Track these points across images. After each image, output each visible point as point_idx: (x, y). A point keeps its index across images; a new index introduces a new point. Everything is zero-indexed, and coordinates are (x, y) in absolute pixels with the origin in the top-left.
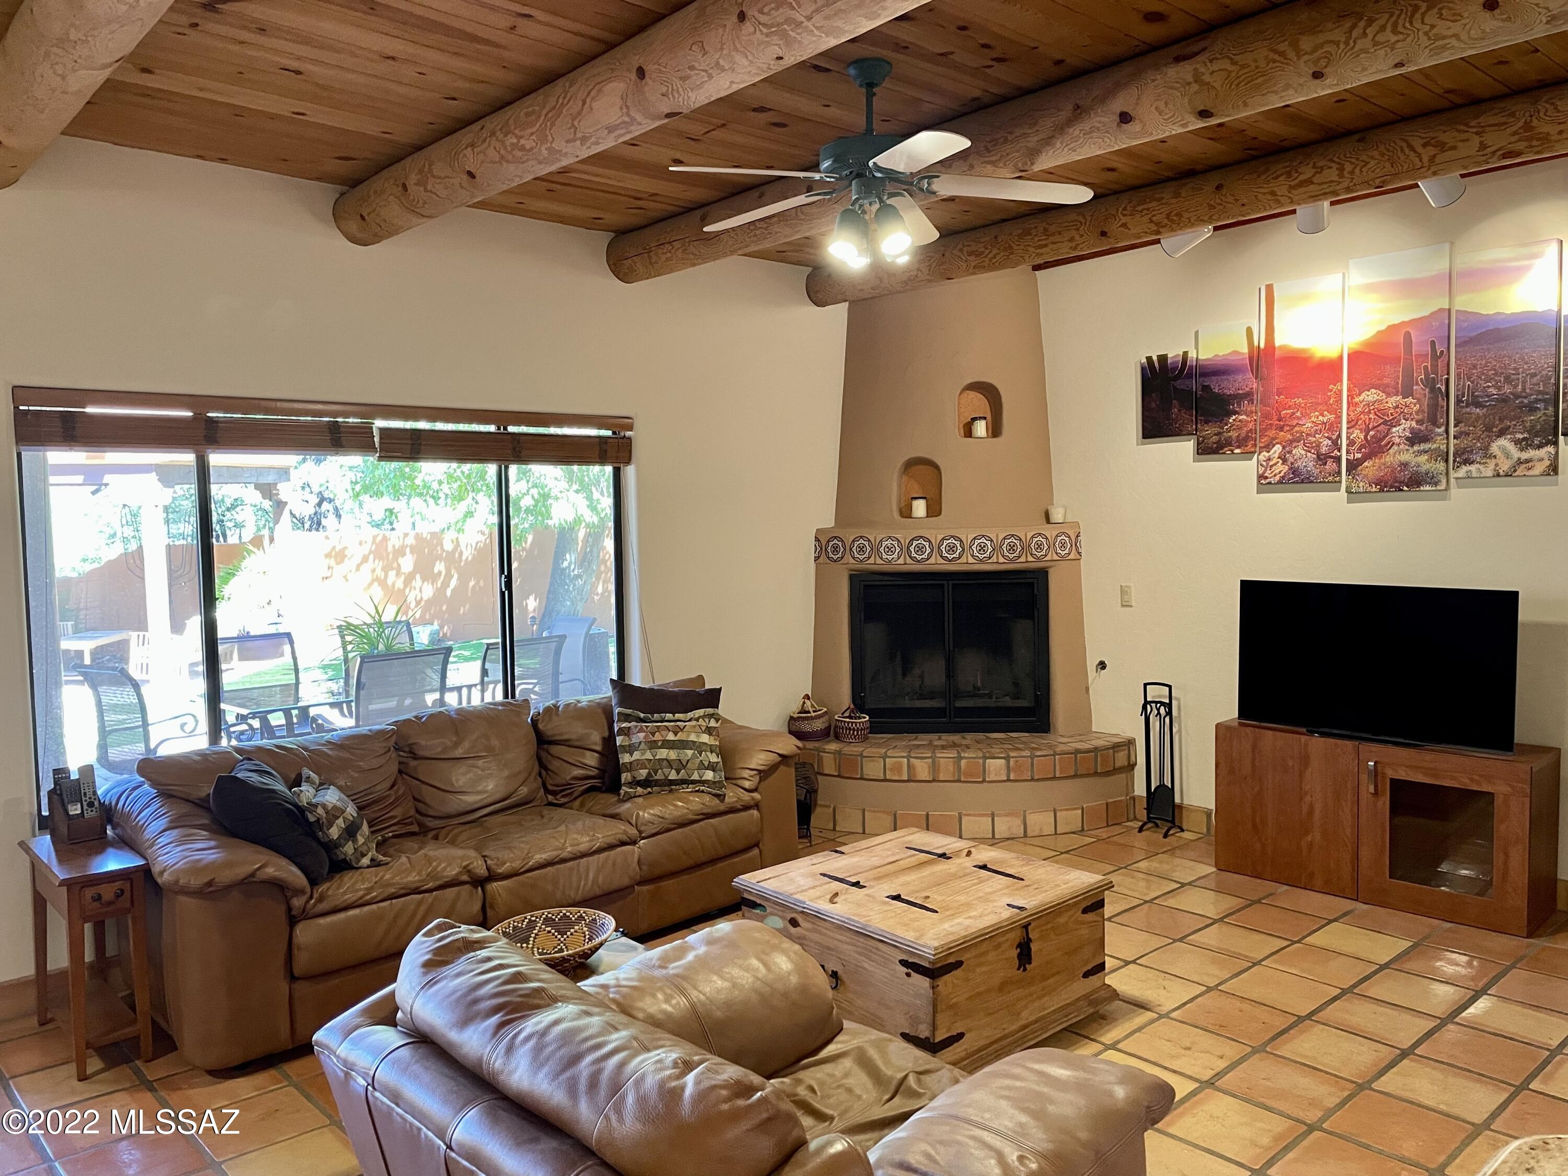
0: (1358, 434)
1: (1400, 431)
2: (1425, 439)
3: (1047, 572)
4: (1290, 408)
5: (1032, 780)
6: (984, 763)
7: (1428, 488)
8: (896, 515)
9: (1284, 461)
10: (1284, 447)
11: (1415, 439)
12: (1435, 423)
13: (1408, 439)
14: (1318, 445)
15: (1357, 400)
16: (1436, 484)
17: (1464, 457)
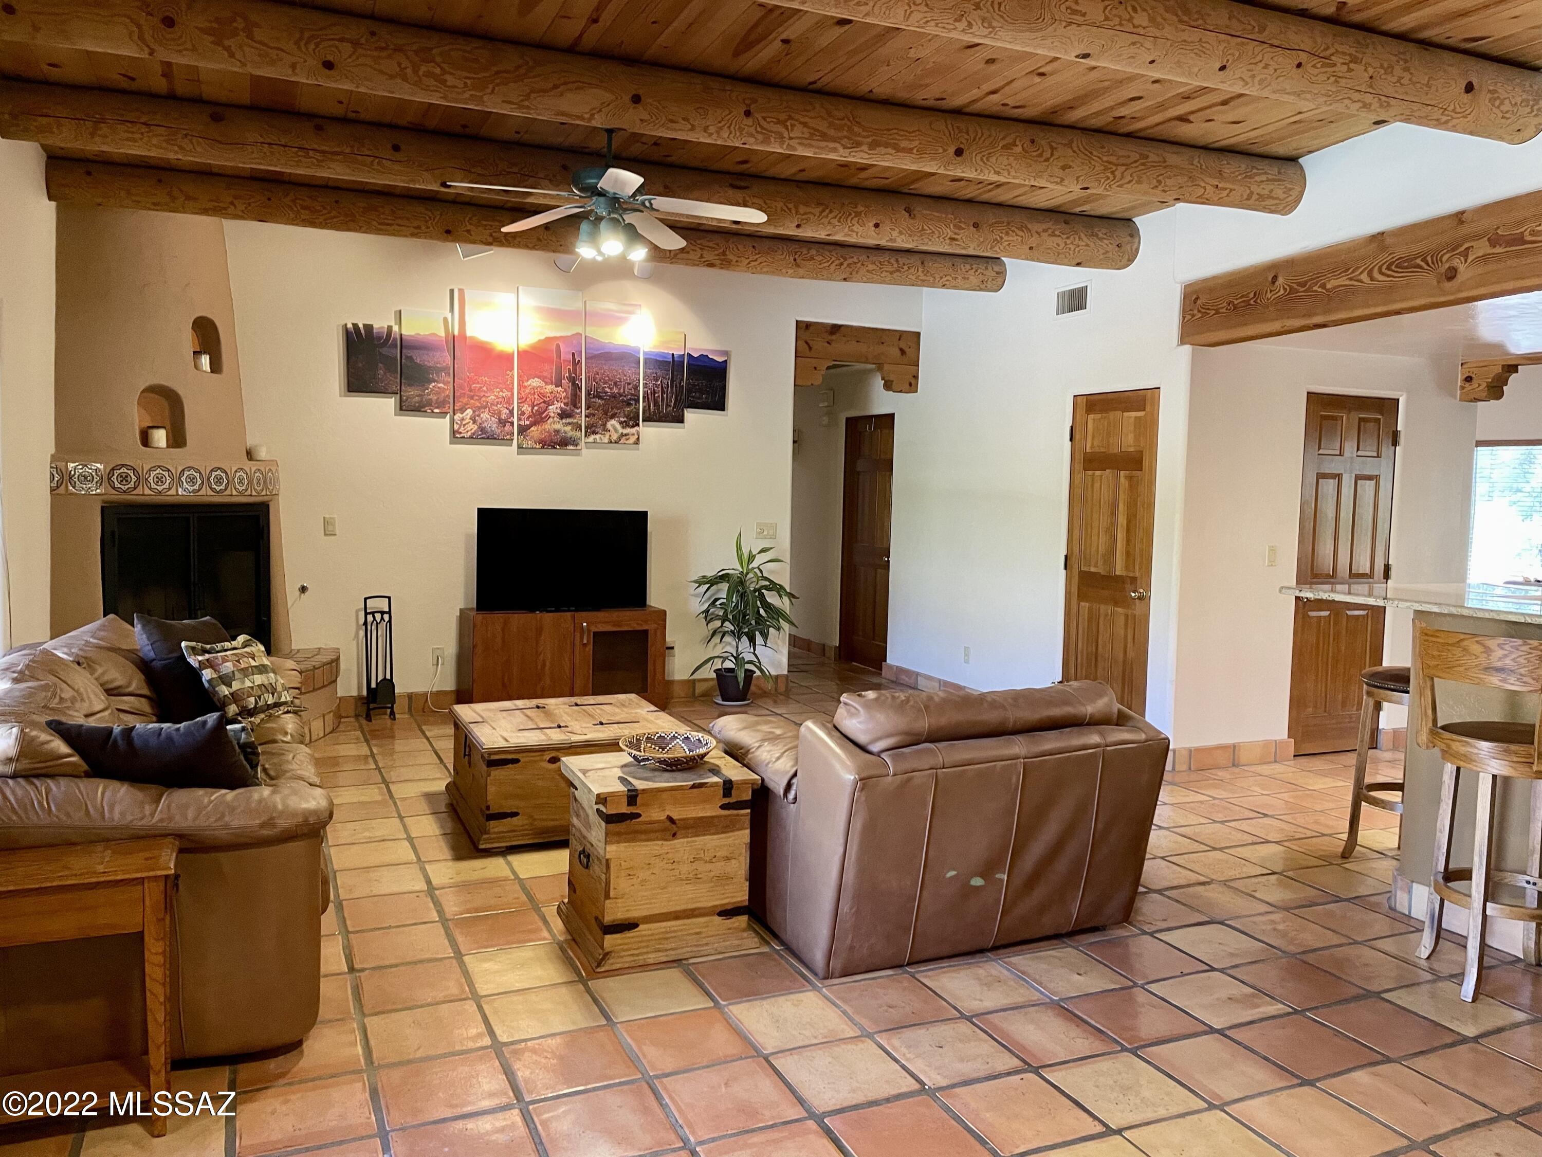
0: (526, 408)
1: (554, 409)
2: (569, 416)
3: (268, 506)
4: (478, 383)
7: (571, 447)
8: (139, 443)
9: (474, 422)
10: (474, 412)
11: (563, 415)
12: (575, 406)
13: (559, 414)
14: (500, 412)
15: (526, 384)
16: (576, 445)
17: (591, 430)
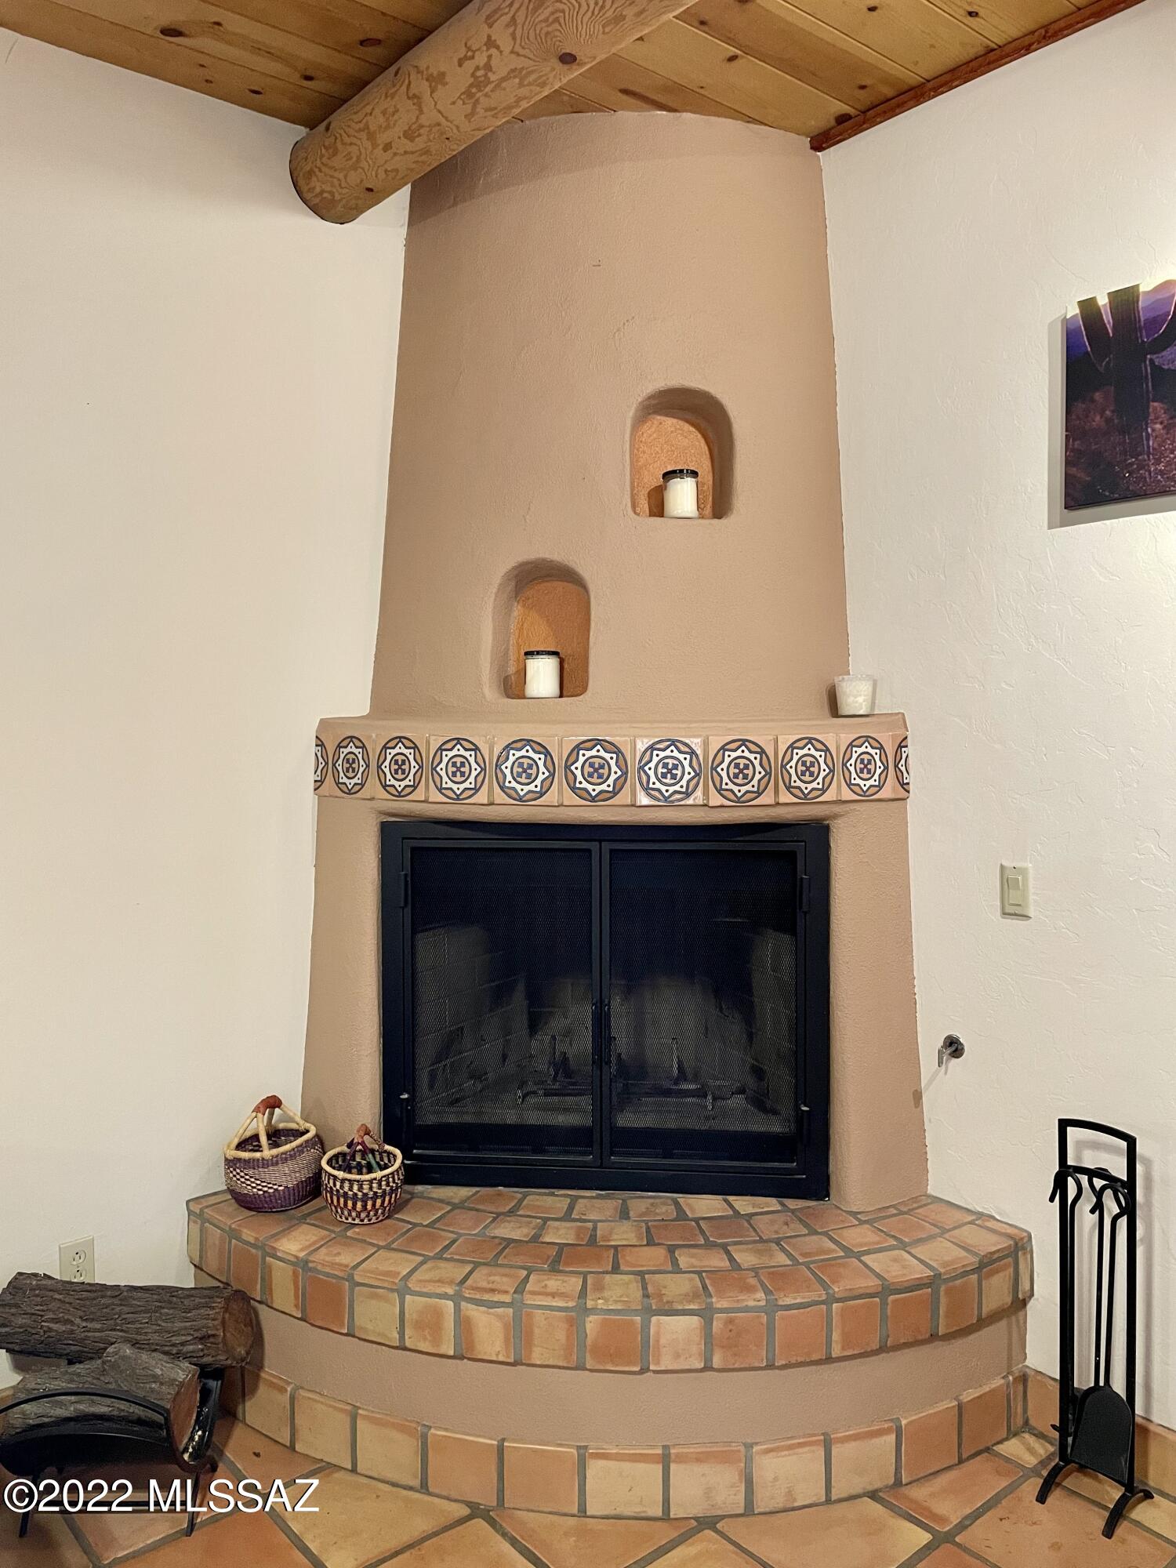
3: (827, 828)
5: (770, 1366)
6: (646, 1326)
8: (490, 692)
